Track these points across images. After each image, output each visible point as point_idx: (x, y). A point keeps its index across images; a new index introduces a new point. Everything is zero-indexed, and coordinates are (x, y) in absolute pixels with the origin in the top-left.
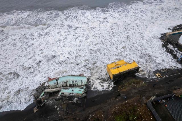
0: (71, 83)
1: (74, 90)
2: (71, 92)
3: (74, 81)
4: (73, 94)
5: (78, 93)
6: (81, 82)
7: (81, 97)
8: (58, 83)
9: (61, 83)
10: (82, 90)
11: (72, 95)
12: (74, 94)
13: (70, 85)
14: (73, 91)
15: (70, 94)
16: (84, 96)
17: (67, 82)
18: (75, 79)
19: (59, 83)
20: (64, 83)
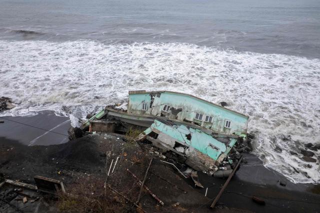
0: (192, 117)
1: (193, 136)
2: (182, 140)
3: (201, 116)
4: (187, 152)
5: (204, 152)
6: (223, 125)
7: (211, 173)
8: (154, 104)
9: (161, 109)
10: (222, 148)
11: (180, 150)
12: (192, 150)
13: (186, 122)
14: (189, 137)
15: (178, 145)
16: (221, 173)
17: (180, 110)
18: (208, 111)
19: (157, 106)
20: (169, 111)
